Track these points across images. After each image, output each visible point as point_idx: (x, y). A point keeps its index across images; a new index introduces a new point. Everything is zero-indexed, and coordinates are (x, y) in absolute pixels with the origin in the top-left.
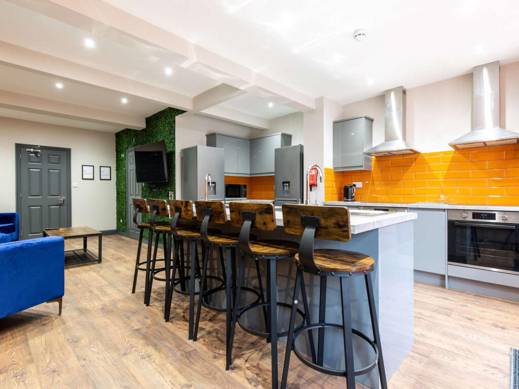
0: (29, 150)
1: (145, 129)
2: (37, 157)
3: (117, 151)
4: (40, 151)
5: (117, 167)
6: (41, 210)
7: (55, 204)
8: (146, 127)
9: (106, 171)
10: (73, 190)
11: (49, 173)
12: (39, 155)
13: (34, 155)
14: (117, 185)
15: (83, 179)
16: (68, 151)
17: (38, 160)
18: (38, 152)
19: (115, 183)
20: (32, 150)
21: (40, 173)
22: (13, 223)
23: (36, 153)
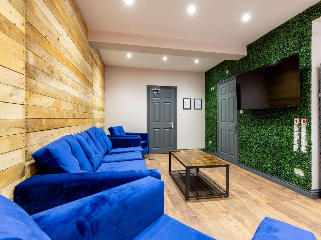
0: (154, 89)
1: (246, 56)
2: (158, 94)
3: (206, 86)
4: (159, 89)
5: (206, 99)
6: (160, 131)
7: (168, 128)
8: (248, 54)
9: (198, 102)
10: (178, 117)
11: (164, 105)
12: (159, 93)
13: (156, 93)
14: (206, 113)
15: (184, 109)
16: (175, 88)
17: (158, 96)
18: (159, 90)
19: (204, 111)
20: (155, 89)
21: (160, 105)
22: (146, 140)
23: (157, 91)
